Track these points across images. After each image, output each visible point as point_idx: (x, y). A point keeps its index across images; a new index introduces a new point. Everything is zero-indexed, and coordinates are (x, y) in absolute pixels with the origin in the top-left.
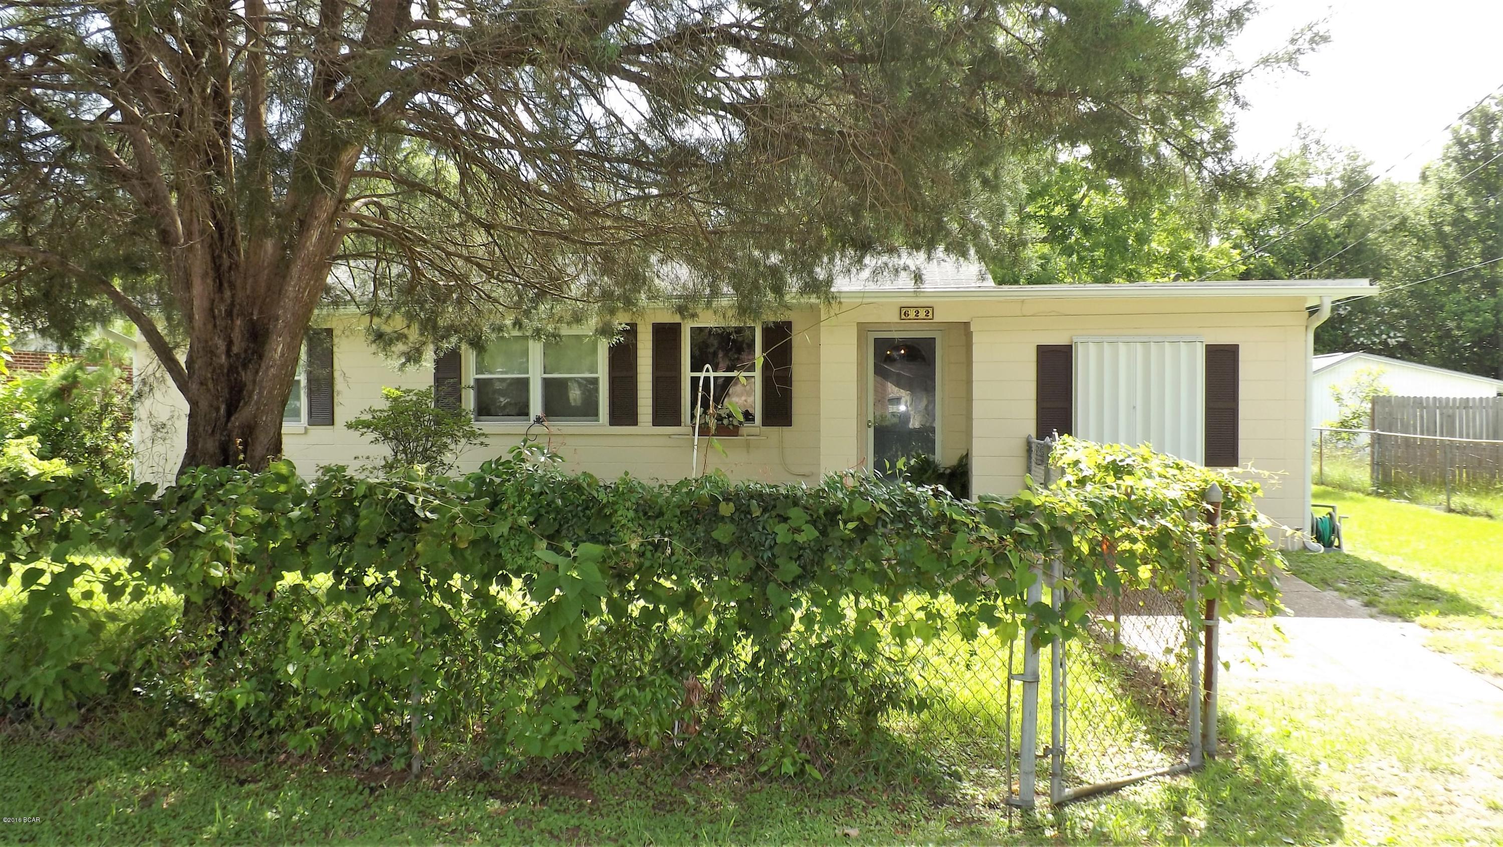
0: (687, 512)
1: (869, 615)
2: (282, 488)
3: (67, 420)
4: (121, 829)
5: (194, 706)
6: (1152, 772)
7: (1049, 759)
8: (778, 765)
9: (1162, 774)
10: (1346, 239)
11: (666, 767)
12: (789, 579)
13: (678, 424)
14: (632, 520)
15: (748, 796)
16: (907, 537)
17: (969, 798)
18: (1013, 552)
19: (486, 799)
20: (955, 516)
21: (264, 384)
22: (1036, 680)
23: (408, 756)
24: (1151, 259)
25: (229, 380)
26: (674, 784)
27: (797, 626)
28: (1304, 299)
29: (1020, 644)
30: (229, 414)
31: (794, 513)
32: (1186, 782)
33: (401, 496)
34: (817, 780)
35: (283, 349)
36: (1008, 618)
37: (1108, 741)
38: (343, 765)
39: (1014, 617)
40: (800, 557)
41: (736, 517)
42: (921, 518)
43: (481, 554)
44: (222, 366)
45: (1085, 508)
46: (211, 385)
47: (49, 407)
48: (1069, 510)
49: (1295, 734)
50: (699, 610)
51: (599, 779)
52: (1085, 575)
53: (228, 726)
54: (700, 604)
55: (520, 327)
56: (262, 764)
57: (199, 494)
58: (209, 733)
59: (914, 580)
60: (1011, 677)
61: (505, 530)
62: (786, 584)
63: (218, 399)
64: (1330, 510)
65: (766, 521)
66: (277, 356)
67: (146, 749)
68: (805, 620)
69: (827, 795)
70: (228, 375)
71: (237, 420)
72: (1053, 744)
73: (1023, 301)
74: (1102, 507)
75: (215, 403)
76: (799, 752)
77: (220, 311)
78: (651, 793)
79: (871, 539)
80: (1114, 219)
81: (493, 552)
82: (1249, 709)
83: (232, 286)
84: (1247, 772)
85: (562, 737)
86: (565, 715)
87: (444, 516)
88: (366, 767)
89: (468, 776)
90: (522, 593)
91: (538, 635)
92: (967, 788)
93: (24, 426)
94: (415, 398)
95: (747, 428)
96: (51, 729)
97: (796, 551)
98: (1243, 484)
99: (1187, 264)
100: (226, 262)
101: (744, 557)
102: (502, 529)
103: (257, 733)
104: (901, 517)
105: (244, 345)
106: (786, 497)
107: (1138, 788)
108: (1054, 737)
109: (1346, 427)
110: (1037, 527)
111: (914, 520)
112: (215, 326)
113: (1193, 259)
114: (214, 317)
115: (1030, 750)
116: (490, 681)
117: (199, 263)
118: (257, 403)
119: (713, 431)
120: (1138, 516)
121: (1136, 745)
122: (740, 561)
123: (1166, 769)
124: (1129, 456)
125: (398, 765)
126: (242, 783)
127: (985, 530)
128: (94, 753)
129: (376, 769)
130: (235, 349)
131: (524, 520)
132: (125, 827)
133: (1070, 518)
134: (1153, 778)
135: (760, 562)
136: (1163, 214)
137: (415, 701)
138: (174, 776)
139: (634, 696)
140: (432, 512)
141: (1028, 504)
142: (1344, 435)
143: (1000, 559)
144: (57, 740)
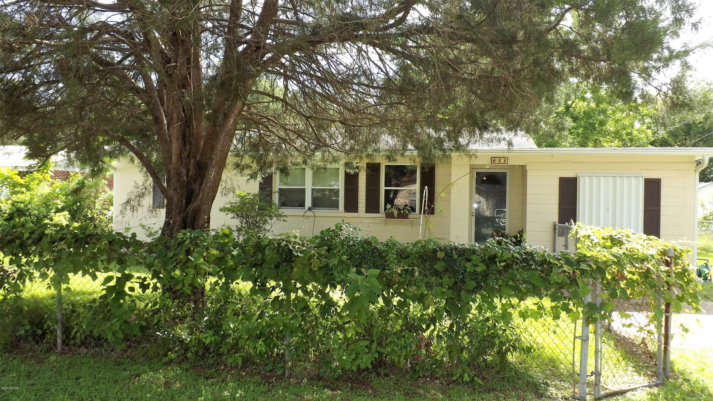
0: (421, 256)
1: (507, 307)
2: (226, 241)
3: (78, 204)
4: (159, 398)
5: (182, 342)
6: (640, 385)
7: (593, 377)
8: (462, 377)
9: (645, 387)
10: (704, 125)
11: (407, 376)
12: (471, 289)
13: (378, 212)
14: (395, 259)
15: (448, 391)
16: (528, 270)
17: (554, 395)
18: (580, 278)
19: (324, 389)
20: (551, 261)
21: (205, 190)
22: (588, 339)
23: (283, 367)
24: (606, 134)
25: (187, 189)
26: (411, 384)
27: (474, 311)
28: (694, 157)
29: (580, 322)
30: (187, 204)
31: (474, 257)
32: (655, 390)
33: (286, 245)
34: (480, 384)
35: (214, 174)
36: (574, 309)
37: (615, 371)
38: (252, 372)
39: (577, 309)
40: (476, 278)
41: (445, 259)
42: (534, 261)
43: (323, 273)
44: (184, 181)
45: (612, 258)
46: (179, 190)
47: (70, 197)
48: (604, 259)
49: (706, 369)
50: (426, 303)
51: (375, 381)
52: (612, 290)
53: (197, 352)
54: (427, 299)
55: (306, 164)
56: (214, 370)
57: (187, 242)
58: (189, 355)
59: (532, 290)
60: (575, 338)
61: (336, 262)
62: (469, 291)
63: (182, 197)
64: (706, 262)
65: (460, 261)
66: (212, 177)
67: (158, 362)
68: (478, 309)
69: (486, 392)
70: (187, 186)
71: (191, 207)
72: (596, 370)
73: (553, 156)
74: (619, 258)
75: (181, 199)
76: (471, 371)
77: (184, 155)
78: (401, 389)
79: (510, 271)
80: (589, 114)
81: (329, 273)
82: (681, 357)
83: (190, 144)
84: (686, 387)
85: (361, 361)
86: (362, 350)
87: (306, 255)
88: (263, 373)
89: (312, 379)
90: (341, 292)
91: (347, 313)
92: (552, 390)
93: (59, 207)
94: (252, 197)
95: (412, 215)
96: (112, 351)
97: (474, 275)
98: (683, 248)
99: (624, 137)
100: (188, 132)
101: (449, 278)
102: (334, 262)
103: (211, 356)
104: (525, 260)
105: (194, 172)
106: (470, 250)
107: (634, 392)
108: (596, 367)
109: (706, 220)
110: (590, 266)
111: (531, 262)
112: (182, 162)
113: (628, 134)
114: (181, 158)
115: (584, 373)
116: (324, 333)
117: (175, 132)
118: (201, 199)
119: (396, 216)
120: (637, 263)
121: (629, 372)
122: (448, 279)
123: (647, 384)
124: (619, 233)
125: (280, 372)
126: (207, 378)
127: (566, 268)
128: (134, 363)
129: (268, 374)
130: (190, 174)
131: (344, 258)
132: (161, 397)
133: (605, 262)
134: (641, 388)
135: (457, 280)
136: (614, 112)
137: (287, 342)
138: (175, 375)
139: (395, 342)
140: (301, 253)
141: (585, 256)
142: (705, 224)
143: (573, 281)
144: (115, 356)
